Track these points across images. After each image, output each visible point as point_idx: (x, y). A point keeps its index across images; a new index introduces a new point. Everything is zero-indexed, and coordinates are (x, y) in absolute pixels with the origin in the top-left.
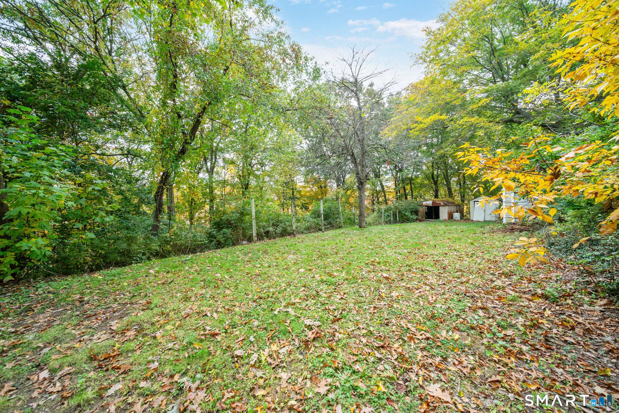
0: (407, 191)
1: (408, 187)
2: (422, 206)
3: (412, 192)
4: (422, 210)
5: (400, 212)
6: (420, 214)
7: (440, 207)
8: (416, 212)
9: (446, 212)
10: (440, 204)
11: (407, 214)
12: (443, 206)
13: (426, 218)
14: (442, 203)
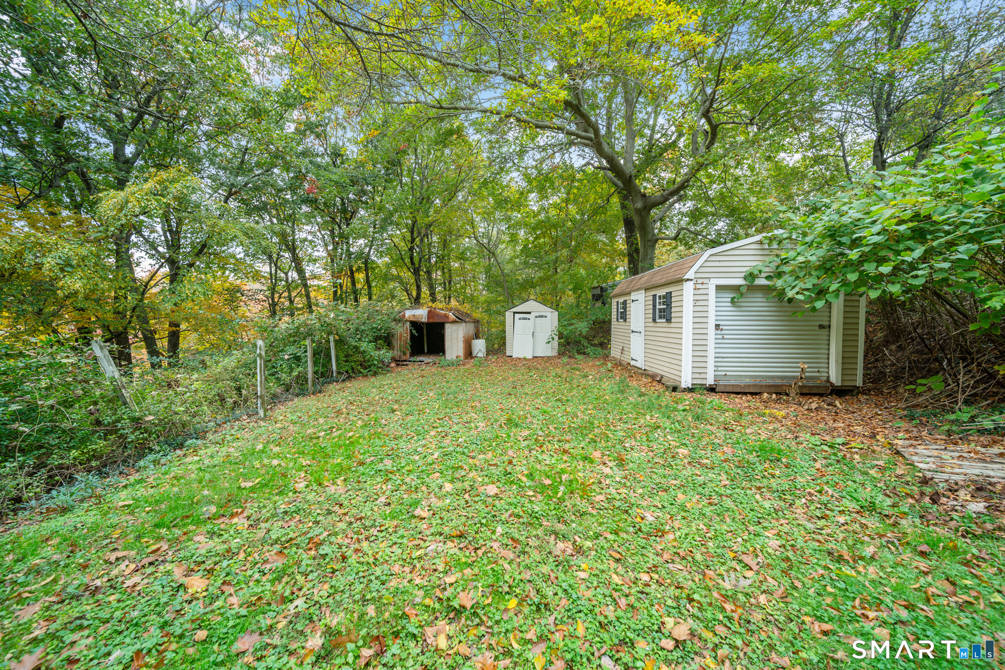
0: (359, 286)
1: (360, 277)
2: (399, 320)
3: (370, 287)
4: (403, 332)
5: (340, 342)
6: (396, 343)
7: (447, 326)
8: (386, 339)
9: (461, 339)
10: (446, 316)
11: (364, 346)
12: (454, 322)
13: (412, 355)
14: (452, 316)
